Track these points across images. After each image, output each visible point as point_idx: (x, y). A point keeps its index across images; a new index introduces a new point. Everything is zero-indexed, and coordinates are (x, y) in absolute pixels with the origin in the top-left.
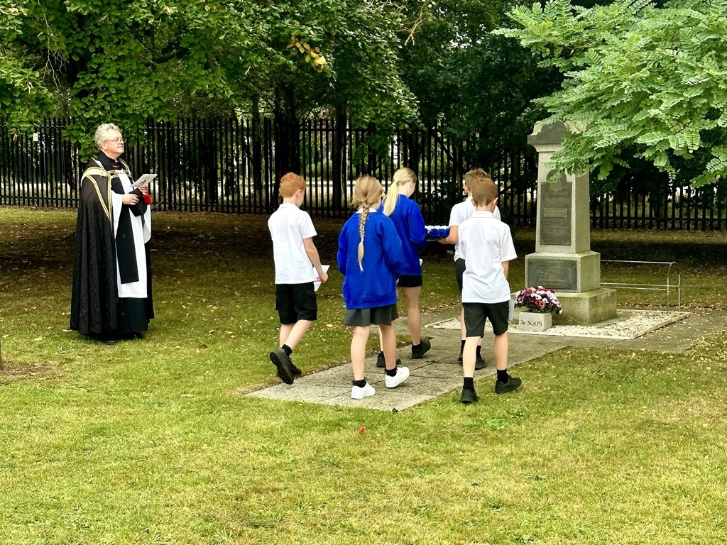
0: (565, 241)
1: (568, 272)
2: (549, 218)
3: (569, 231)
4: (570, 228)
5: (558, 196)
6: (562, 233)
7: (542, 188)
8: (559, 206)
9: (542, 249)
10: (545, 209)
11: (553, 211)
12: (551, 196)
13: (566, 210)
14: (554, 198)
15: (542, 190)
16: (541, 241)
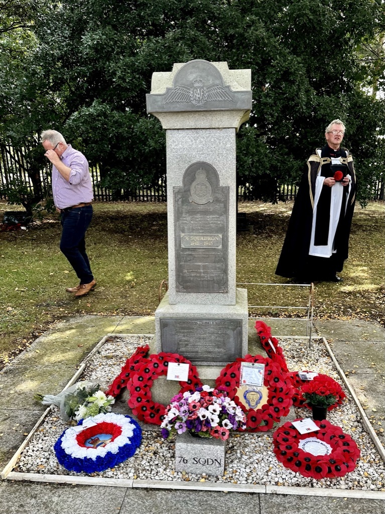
0: (218, 285)
1: (229, 338)
2: (189, 249)
3: (225, 271)
4: (227, 266)
5: (205, 213)
6: (214, 274)
7: (175, 197)
8: (207, 230)
9: (179, 299)
10: (182, 235)
11: (197, 238)
12: (192, 212)
13: (221, 236)
14: (199, 216)
15: (176, 201)
16: (177, 287)
